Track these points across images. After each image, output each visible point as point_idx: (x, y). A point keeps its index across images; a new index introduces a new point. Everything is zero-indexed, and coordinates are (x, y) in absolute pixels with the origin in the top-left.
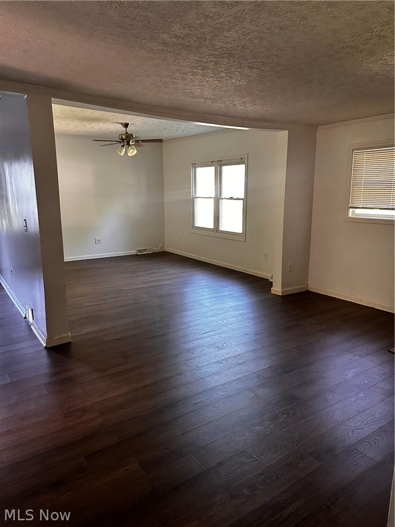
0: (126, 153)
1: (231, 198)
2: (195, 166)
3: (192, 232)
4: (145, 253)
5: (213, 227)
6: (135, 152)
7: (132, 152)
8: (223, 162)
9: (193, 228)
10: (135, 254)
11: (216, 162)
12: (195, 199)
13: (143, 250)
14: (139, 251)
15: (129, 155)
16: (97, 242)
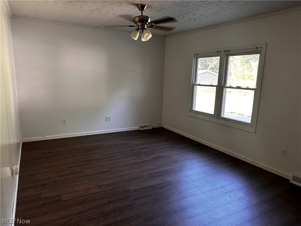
0: (140, 38)
1: (238, 88)
2: (198, 56)
3: (189, 114)
4: (146, 128)
5: (213, 113)
6: (150, 36)
7: (147, 36)
8: (230, 52)
9: (190, 111)
10: (138, 129)
11: (223, 52)
12: (195, 86)
13: (145, 126)
14: (142, 127)
15: (143, 40)
16: (107, 119)
